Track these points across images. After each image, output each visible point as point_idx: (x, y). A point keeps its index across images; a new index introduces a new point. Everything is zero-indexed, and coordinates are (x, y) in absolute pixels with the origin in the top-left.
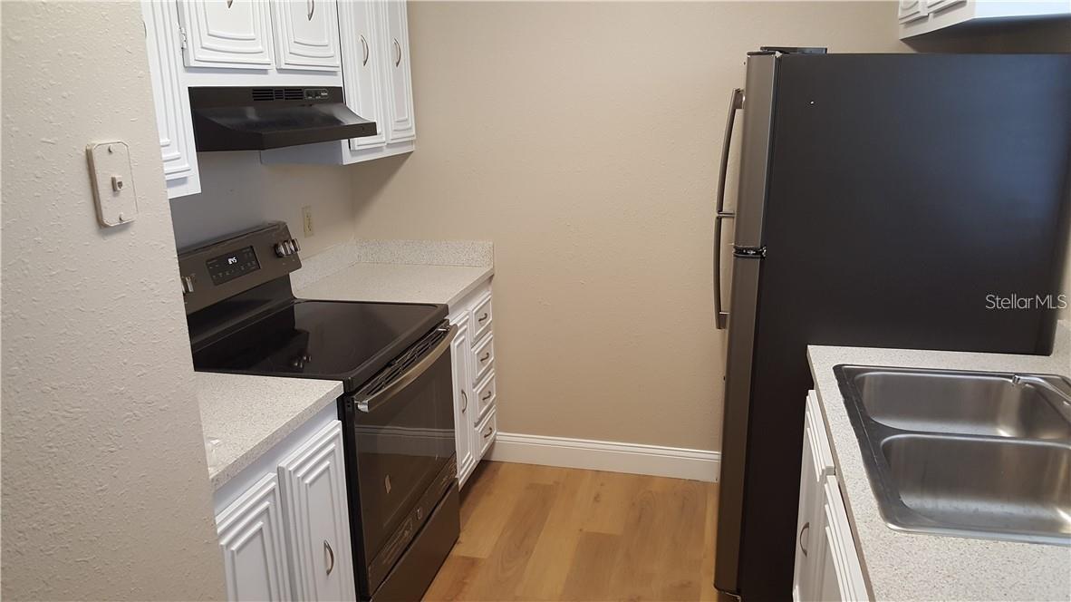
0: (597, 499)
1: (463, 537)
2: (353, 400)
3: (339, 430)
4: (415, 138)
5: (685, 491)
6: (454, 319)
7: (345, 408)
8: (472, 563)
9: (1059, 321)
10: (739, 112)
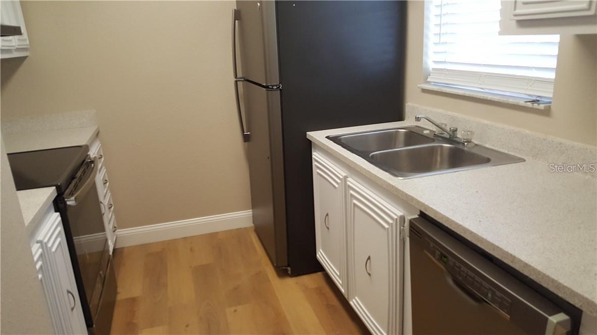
0: (191, 250)
1: (119, 290)
2: (64, 199)
3: (60, 219)
4: (29, 47)
5: (238, 235)
6: (93, 153)
7: (59, 204)
8: (133, 300)
9: (407, 104)
10: (237, 21)
